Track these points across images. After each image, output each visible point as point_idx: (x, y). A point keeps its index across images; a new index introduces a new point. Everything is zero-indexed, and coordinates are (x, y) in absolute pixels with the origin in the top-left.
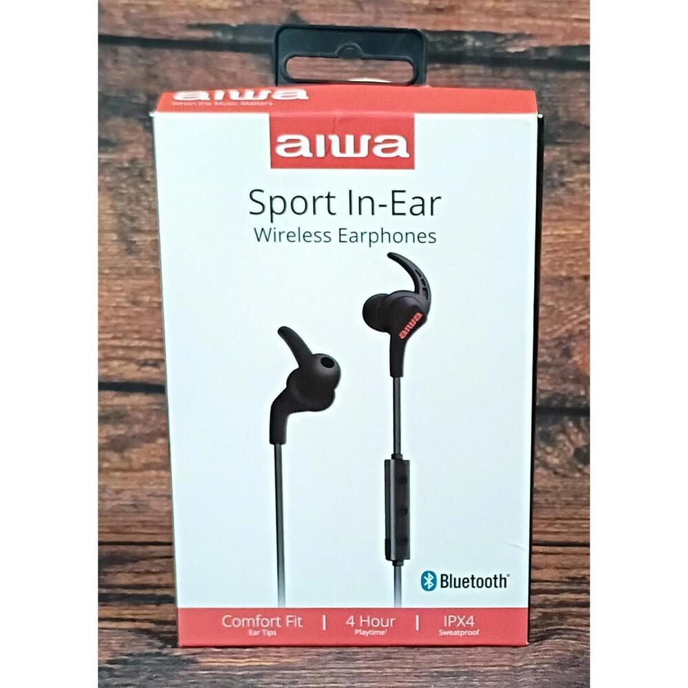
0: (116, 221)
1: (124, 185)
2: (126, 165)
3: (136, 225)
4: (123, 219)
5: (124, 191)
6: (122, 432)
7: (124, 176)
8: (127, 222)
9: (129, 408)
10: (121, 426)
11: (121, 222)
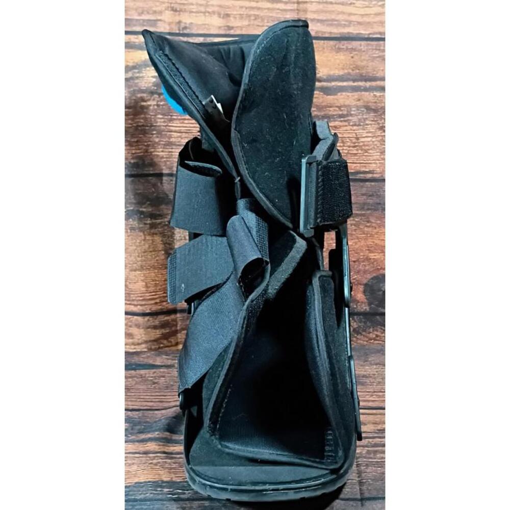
0: (163, 246)
1: (166, 231)
2: (167, 223)
3: (171, 246)
4: (166, 245)
5: (166, 234)
6: (168, 331)
7: (166, 228)
8: (168, 246)
9: (170, 320)
10: (168, 328)
11: (165, 246)
